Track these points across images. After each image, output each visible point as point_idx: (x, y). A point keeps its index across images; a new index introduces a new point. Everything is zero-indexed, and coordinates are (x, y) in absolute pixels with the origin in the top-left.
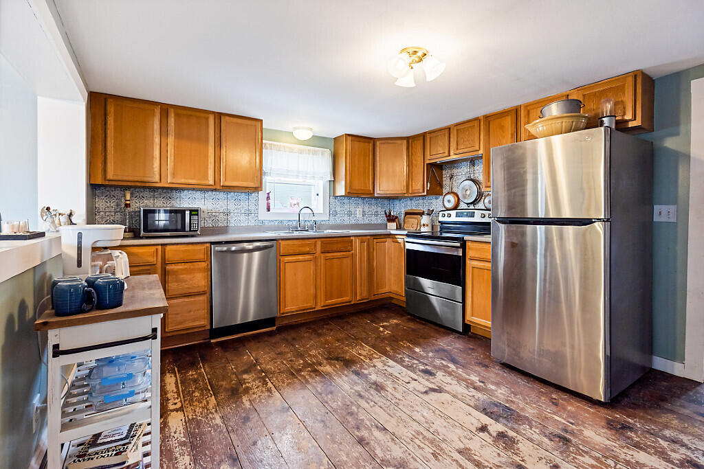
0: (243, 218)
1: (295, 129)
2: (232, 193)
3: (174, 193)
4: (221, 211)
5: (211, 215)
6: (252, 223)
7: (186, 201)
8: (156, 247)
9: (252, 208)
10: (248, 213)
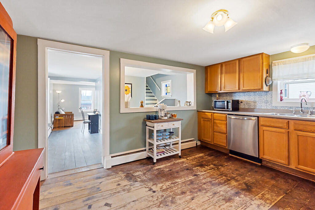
0: (263, 104)
1: (292, 47)
2: (257, 92)
3: (233, 94)
4: (252, 101)
5: (247, 103)
6: (269, 107)
7: (237, 97)
8: (211, 113)
9: (269, 99)
10: (267, 102)
